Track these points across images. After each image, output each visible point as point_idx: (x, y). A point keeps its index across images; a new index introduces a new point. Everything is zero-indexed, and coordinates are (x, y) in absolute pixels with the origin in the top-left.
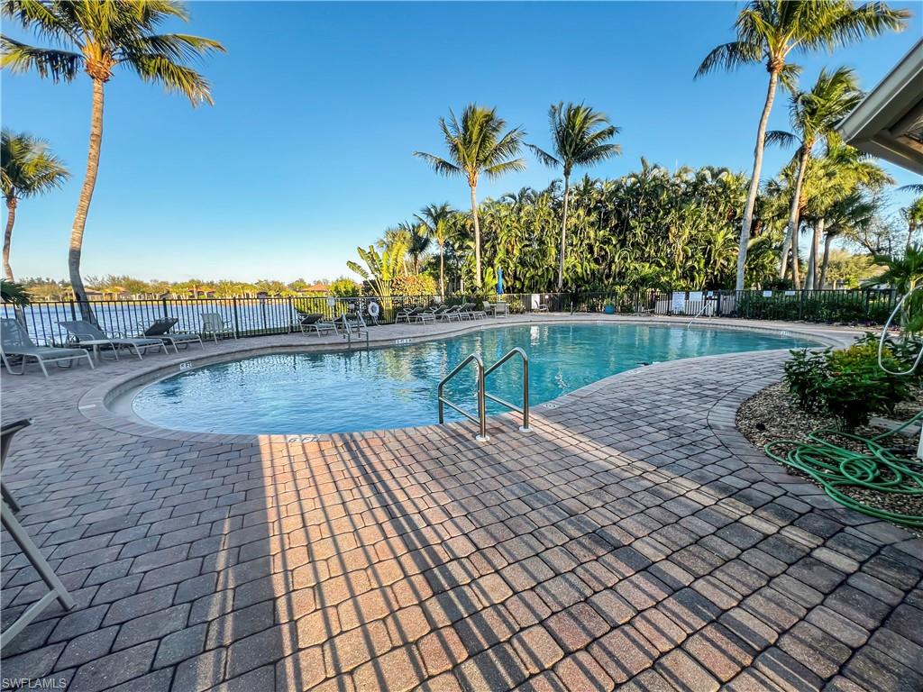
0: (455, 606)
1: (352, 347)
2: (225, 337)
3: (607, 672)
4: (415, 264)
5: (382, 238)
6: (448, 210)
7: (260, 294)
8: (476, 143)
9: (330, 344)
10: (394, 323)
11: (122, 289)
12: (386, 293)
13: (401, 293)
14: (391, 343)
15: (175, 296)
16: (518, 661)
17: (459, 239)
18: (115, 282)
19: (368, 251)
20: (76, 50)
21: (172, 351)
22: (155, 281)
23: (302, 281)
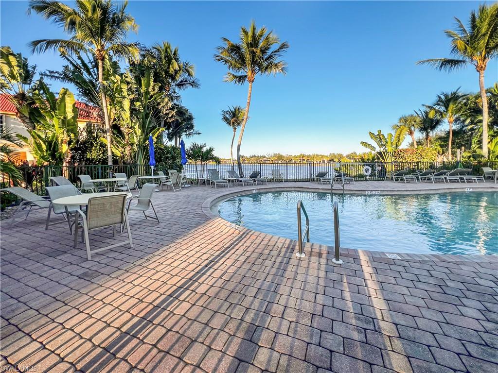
0: (165, 303)
1: (345, 192)
2: (280, 181)
3: (148, 364)
4: (427, 139)
5: (396, 123)
6: (460, 94)
7: (330, 160)
8: (484, 35)
9: (322, 189)
10: (384, 180)
11: (276, 158)
12: (389, 160)
13: (401, 160)
14: (363, 193)
15: (293, 161)
16: (144, 331)
17: (470, 116)
18: (275, 155)
19: (376, 133)
20: (245, 74)
21: (255, 184)
22: (287, 155)
23: (355, 153)
